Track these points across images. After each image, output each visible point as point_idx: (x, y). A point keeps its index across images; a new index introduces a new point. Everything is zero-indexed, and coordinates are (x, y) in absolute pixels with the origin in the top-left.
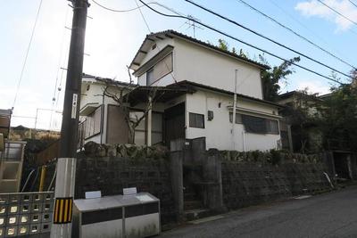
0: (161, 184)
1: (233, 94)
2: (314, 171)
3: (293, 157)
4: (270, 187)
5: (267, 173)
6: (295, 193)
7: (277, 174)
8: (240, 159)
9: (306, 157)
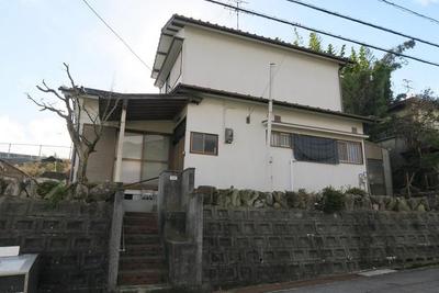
0: (89, 241)
1: (267, 101)
2: (416, 226)
3: (374, 201)
4: (312, 252)
5: (310, 227)
6: (365, 264)
7: (334, 229)
8: (258, 204)
9: (403, 202)
